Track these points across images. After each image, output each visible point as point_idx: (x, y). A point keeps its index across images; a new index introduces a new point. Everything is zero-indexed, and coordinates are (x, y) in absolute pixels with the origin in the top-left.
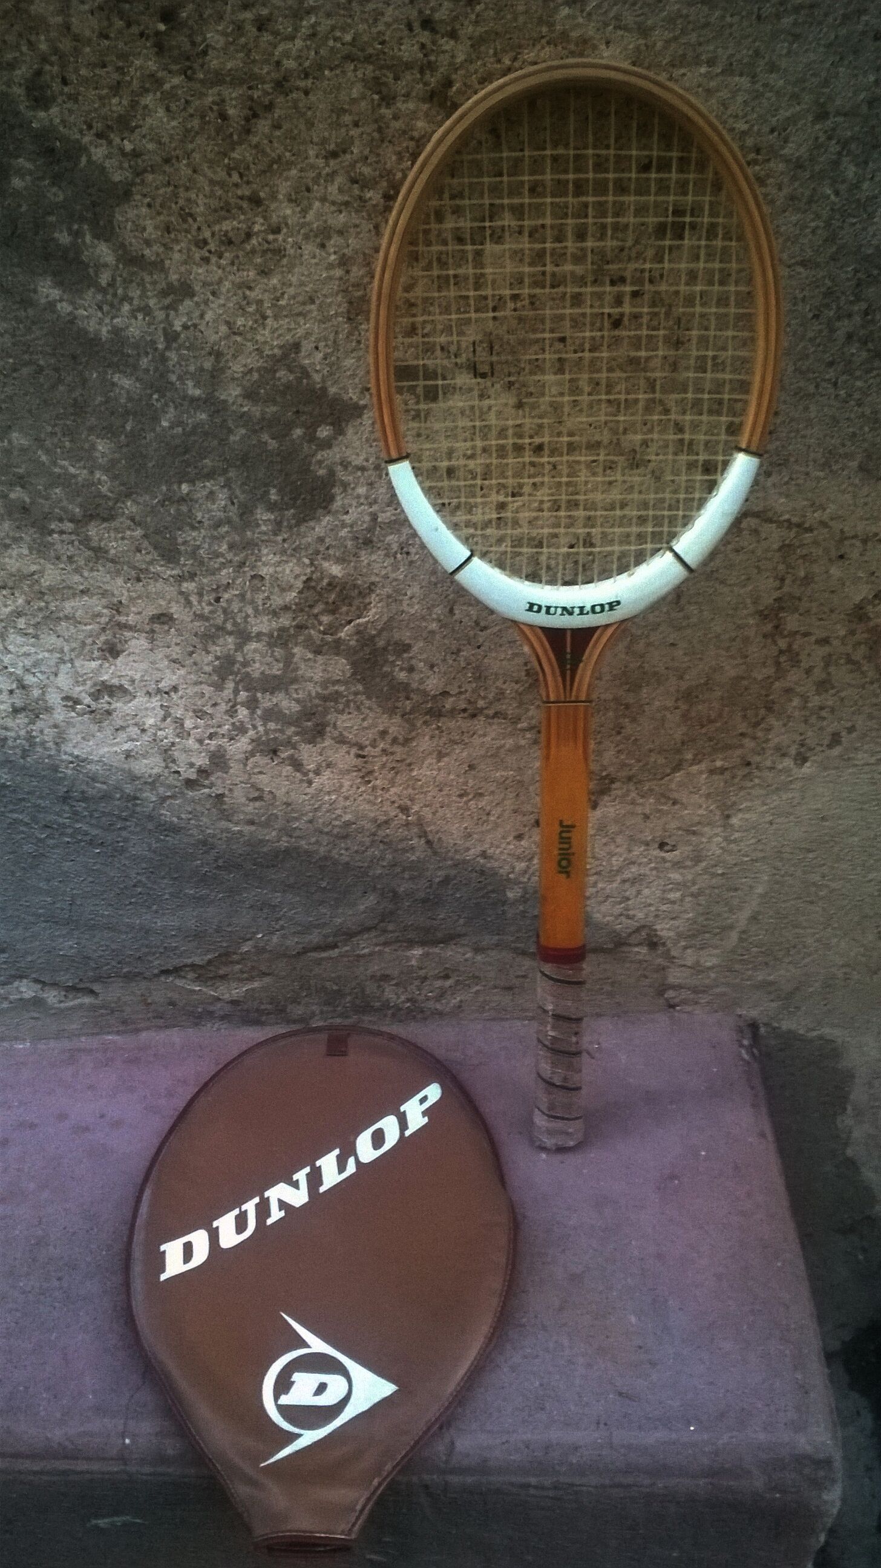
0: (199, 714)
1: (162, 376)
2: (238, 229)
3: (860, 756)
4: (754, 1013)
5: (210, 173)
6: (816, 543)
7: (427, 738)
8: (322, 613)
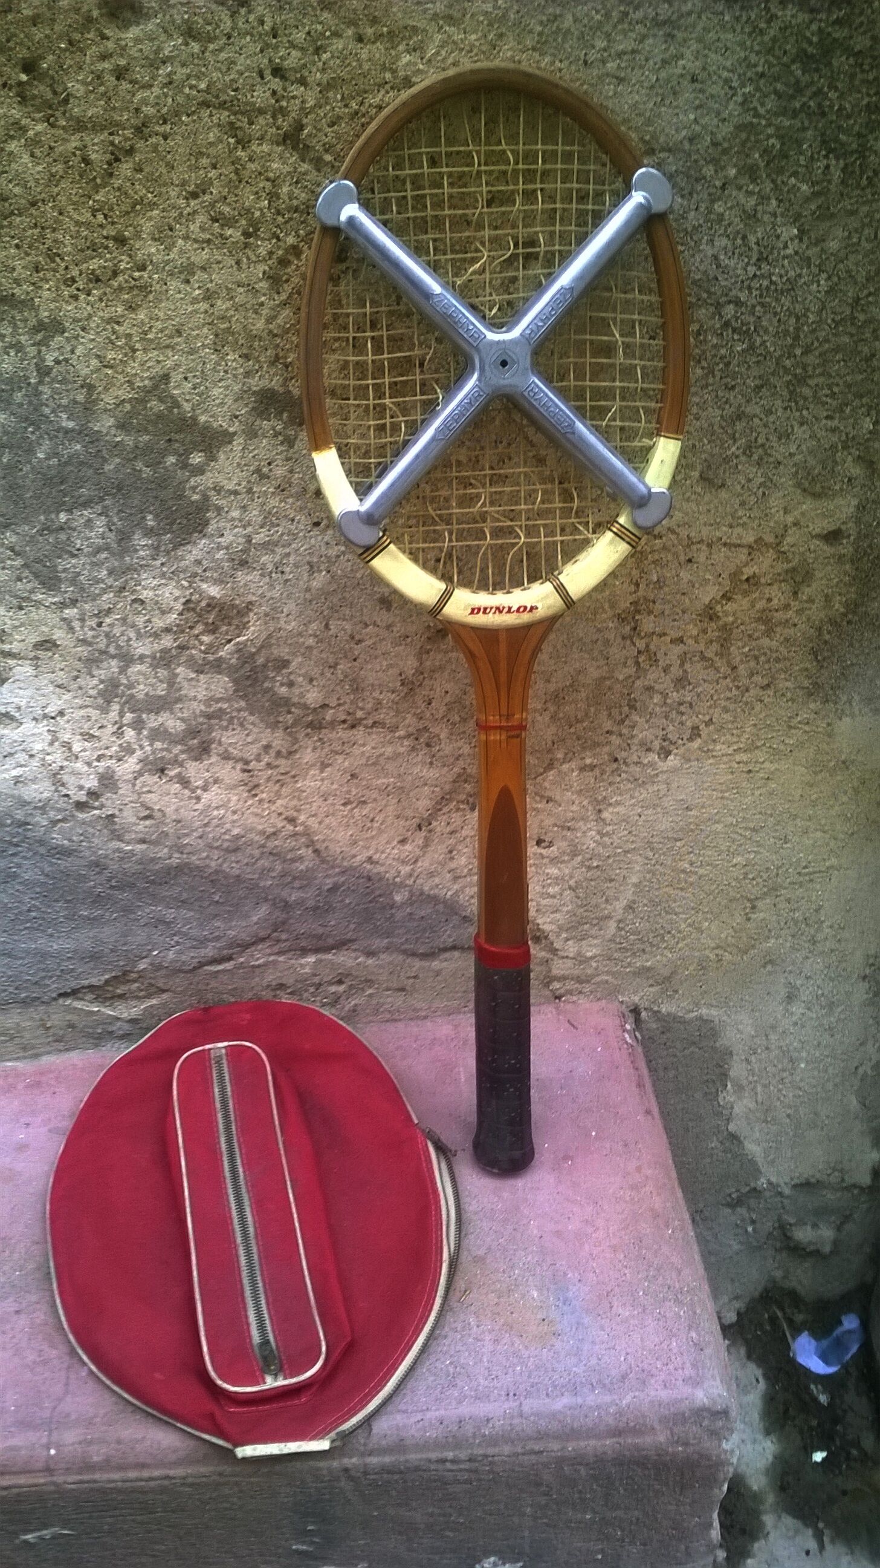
0: (88, 737)
1: (36, 410)
2: (105, 267)
3: (718, 748)
4: (636, 999)
5: (76, 216)
6: (664, 548)
7: (309, 750)
8: (201, 633)
